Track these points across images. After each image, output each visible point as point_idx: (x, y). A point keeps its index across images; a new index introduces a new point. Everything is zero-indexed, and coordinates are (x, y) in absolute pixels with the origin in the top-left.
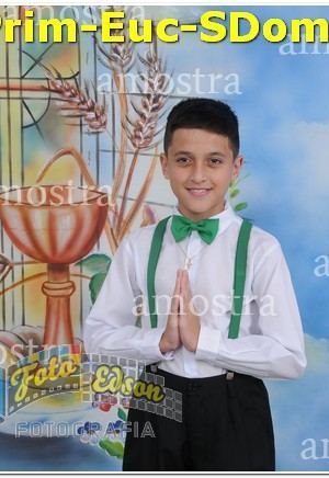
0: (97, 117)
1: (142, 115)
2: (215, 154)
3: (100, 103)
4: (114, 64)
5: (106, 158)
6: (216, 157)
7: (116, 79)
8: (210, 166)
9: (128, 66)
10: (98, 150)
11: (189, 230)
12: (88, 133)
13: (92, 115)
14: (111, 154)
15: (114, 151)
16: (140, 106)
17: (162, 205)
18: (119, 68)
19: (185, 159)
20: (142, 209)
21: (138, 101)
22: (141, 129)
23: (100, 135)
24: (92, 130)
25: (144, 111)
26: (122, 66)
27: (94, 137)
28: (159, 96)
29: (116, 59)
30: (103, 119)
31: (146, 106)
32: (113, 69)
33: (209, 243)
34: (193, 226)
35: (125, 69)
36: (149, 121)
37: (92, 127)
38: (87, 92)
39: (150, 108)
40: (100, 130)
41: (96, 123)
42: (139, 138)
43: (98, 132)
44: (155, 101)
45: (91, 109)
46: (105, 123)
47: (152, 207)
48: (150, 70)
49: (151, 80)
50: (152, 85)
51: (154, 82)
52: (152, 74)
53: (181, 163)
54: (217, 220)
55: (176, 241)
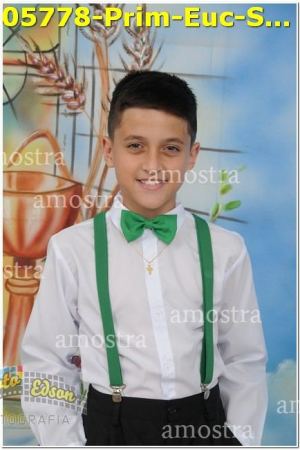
0: (76, 97)
2: (172, 140)
3: (80, 80)
4: (96, 35)
5: (83, 143)
6: (172, 144)
7: (99, 52)
8: (166, 155)
9: (112, 38)
10: (74, 134)
11: (142, 227)
12: (66, 114)
13: (70, 94)
14: (88, 138)
15: (91, 136)
18: (102, 39)
19: (137, 145)
23: (78, 118)
24: (69, 111)
26: (106, 38)
27: (71, 119)
29: (99, 29)
30: (82, 98)
32: (96, 41)
33: (168, 243)
34: (147, 223)
35: (109, 41)
37: (69, 107)
38: (66, 67)
40: (78, 110)
41: (74, 103)
43: (75, 114)
45: (70, 87)
46: (83, 104)
48: (137, 42)
49: (136, 53)
50: (137, 60)
51: (140, 55)
52: (139, 46)
53: (133, 149)
54: (175, 216)
55: (129, 242)
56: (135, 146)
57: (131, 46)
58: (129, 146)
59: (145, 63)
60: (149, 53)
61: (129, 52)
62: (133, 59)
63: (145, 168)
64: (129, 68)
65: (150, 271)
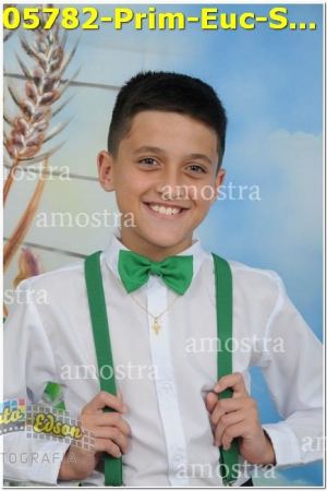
1: (26, 110)
6: (199, 162)
8: (188, 176)
9: (6, 32)
11: (147, 272)
16: (22, 95)
17: (51, 249)
19: (151, 160)
20: (18, 253)
21: (20, 87)
22: (22, 131)
25: (29, 103)
28: (54, 81)
31: (32, 96)
33: (181, 294)
34: (155, 267)
36: (37, 118)
39: (39, 99)
42: (19, 144)
44: (47, 88)
47: (35, 252)
48: (41, 41)
49: (41, 55)
50: (42, 64)
51: (46, 58)
52: (44, 46)
53: (145, 166)
54: (190, 258)
55: (129, 292)
56: (149, 161)
57: (33, 46)
58: (140, 162)
59: (53, 69)
60: (59, 55)
61: (30, 53)
62: (36, 63)
64: (32, 74)
65: (157, 329)
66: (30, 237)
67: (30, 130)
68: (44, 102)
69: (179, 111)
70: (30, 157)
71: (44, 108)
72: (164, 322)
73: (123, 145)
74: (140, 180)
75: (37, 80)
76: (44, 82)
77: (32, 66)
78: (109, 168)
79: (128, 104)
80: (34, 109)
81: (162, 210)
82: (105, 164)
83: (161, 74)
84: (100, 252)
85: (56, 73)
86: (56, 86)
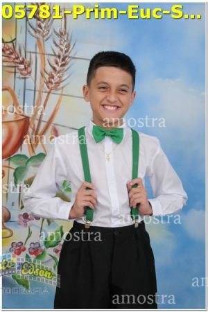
0: (25, 68)
1: (54, 69)
2: (123, 85)
3: (28, 59)
4: (37, 35)
5: (30, 95)
6: (124, 88)
7: (39, 44)
8: (120, 94)
9: (47, 37)
10: (25, 89)
11: (104, 135)
12: (20, 78)
13: (22, 67)
14: (33, 92)
15: (35, 91)
16: (53, 63)
17: (64, 126)
18: (41, 37)
20: (50, 128)
21: (52, 59)
22: (53, 77)
23: (27, 80)
24: (21, 76)
25: (56, 66)
26: (43, 36)
27: (23, 80)
28: (66, 57)
29: (39, 32)
30: (29, 69)
31: (57, 63)
32: (37, 38)
33: (119, 143)
34: (107, 133)
35: (45, 38)
36: (59, 72)
37: (22, 74)
38: (20, 52)
39: (60, 64)
40: (27, 76)
41: (25, 72)
42: (52, 83)
43: (25, 78)
44: (63, 60)
45: (22, 63)
46: (30, 72)
47: (57, 127)
48: (61, 40)
49: (61, 46)
50: (61, 50)
51: (63, 47)
52: (62, 43)
53: (102, 90)
54: (122, 129)
55: (97, 142)
57: (58, 42)
58: (100, 88)
59: (66, 52)
60: (68, 46)
61: (56, 45)
62: (59, 49)
63: (108, 98)
64: (57, 54)
65: (108, 159)
66: (55, 121)
67: (56, 77)
68: (62, 65)
69: (115, 66)
70: (56, 88)
71: (62, 68)
72: (111, 156)
73: (93, 82)
74: (100, 96)
75: (59, 57)
76: (62, 57)
77: (57, 51)
78: (87, 92)
79: (94, 65)
80: (58, 68)
81: (109, 108)
82: (86, 91)
83: (108, 52)
84: (84, 127)
85: (67, 54)
86: (67, 59)
